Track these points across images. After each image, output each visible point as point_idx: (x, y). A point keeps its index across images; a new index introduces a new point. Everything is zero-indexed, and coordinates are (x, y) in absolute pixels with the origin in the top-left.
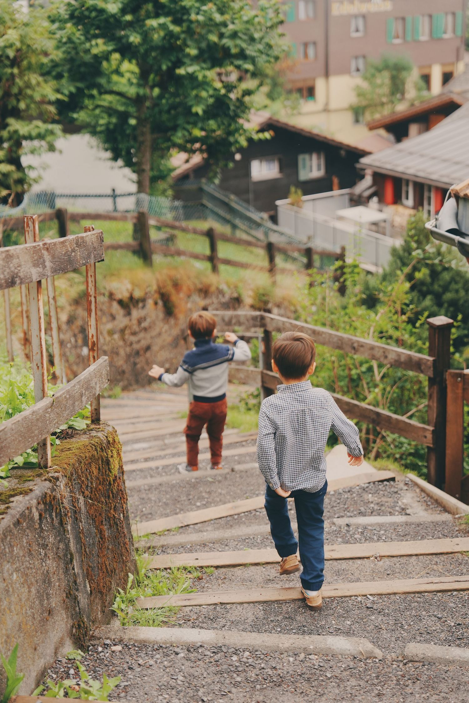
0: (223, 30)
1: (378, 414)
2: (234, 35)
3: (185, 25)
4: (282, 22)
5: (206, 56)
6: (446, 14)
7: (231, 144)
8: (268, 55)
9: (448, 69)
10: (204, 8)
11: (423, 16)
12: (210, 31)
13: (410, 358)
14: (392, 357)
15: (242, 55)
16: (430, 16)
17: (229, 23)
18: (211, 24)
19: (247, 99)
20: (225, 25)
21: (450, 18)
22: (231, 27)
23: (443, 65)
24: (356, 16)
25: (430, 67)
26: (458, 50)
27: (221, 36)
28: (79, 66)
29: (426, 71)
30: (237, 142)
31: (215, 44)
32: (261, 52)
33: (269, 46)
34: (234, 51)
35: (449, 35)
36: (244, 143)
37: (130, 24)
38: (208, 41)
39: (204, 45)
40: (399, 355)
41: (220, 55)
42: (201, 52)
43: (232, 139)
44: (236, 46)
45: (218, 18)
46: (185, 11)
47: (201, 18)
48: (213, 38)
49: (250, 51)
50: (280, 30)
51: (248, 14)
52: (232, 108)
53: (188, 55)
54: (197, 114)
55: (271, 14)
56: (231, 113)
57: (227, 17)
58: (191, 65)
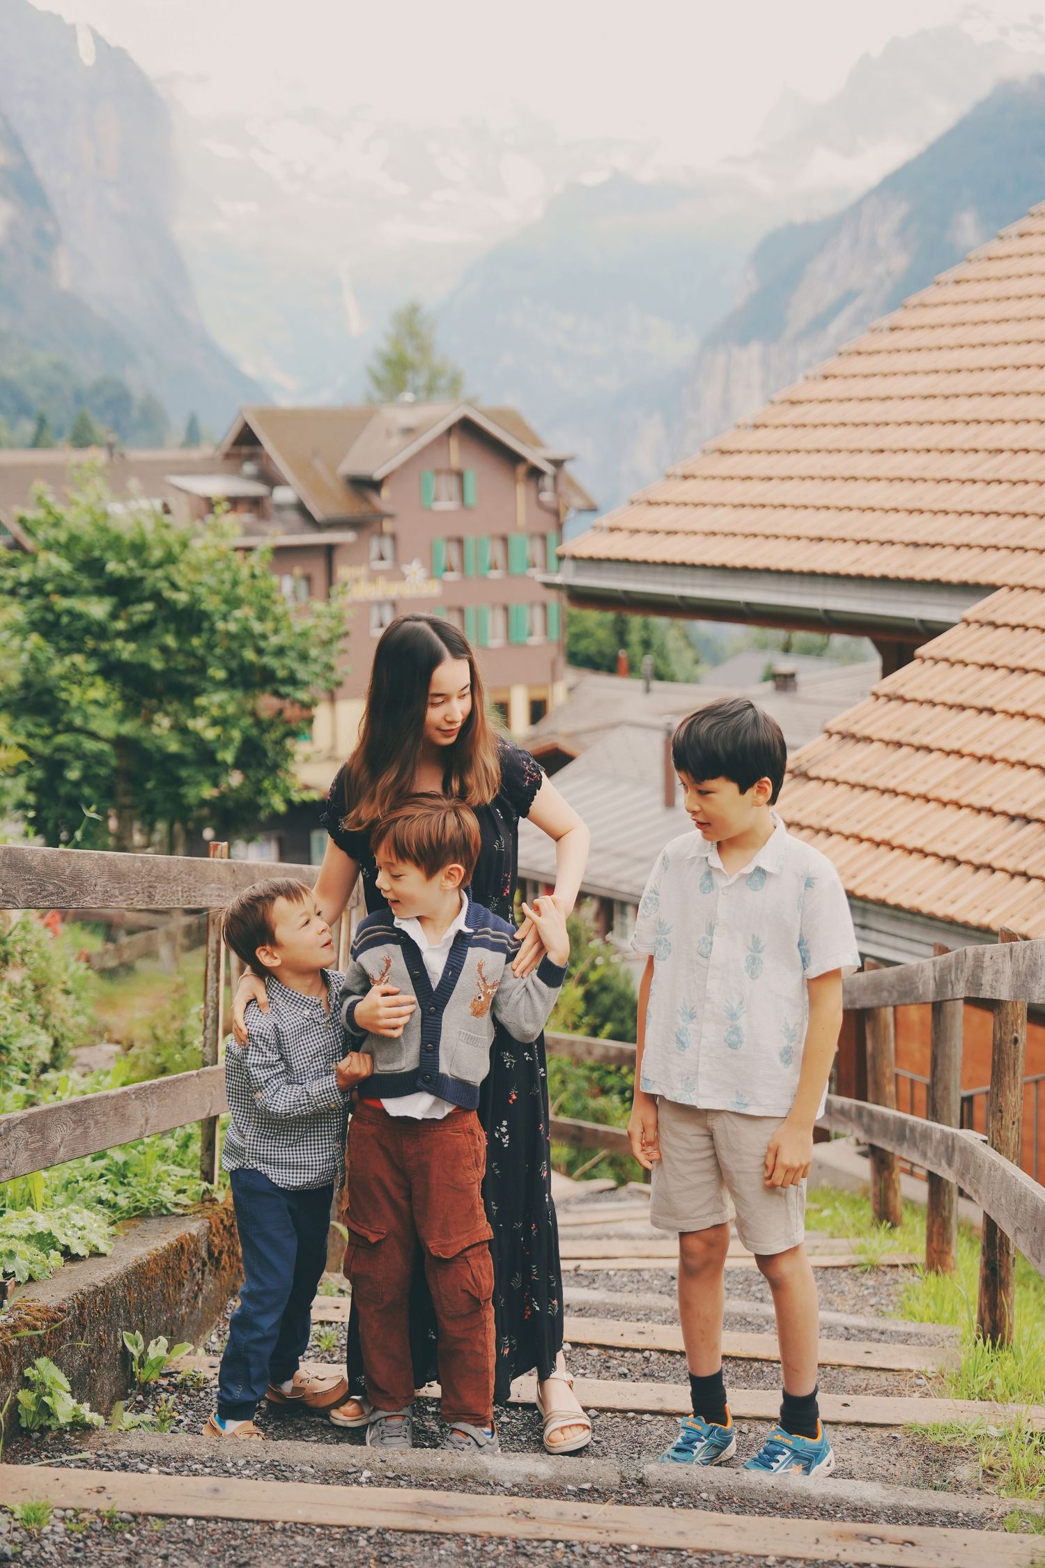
0: (262, 644)
1: (580, 1128)
2: (280, 652)
3: (205, 636)
4: (346, 634)
5: (237, 679)
6: (532, 605)
7: (259, 808)
8: (327, 680)
9: (538, 694)
10: (238, 613)
11: (494, 606)
12: (242, 646)
13: (621, 1051)
14: (598, 1052)
15: (292, 680)
16: (506, 609)
17: (269, 634)
18: (246, 636)
19: (289, 742)
20: (264, 637)
21: (538, 612)
22: (275, 641)
23: (530, 687)
24: (380, 604)
25: (508, 690)
26: (553, 664)
27: (260, 652)
28: (39, 694)
29: (501, 697)
30: (269, 805)
31: (252, 664)
32: (316, 674)
33: (330, 668)
34: (281, 673)
35: (536, 640)
36: (279, 805)
37: (119, 634)
38: (242, 659)
39: (234, 664)
40: (607, 1048)
41: (257, 678)
42: (231, 673)
43: (262, 801)
44: (284, 667)
45: (257, 627)
46: (205, 615)
47: (233, 627)
48: (249, 655)
49: (302, 673)
50: (340, 645)
51: (300, 624)
52: (270, 754)
53: (212, 680)
54: (224, 763)
55: (332, 624)
56: (269, 763)
57: (269, 626)
58: (215, 692)
